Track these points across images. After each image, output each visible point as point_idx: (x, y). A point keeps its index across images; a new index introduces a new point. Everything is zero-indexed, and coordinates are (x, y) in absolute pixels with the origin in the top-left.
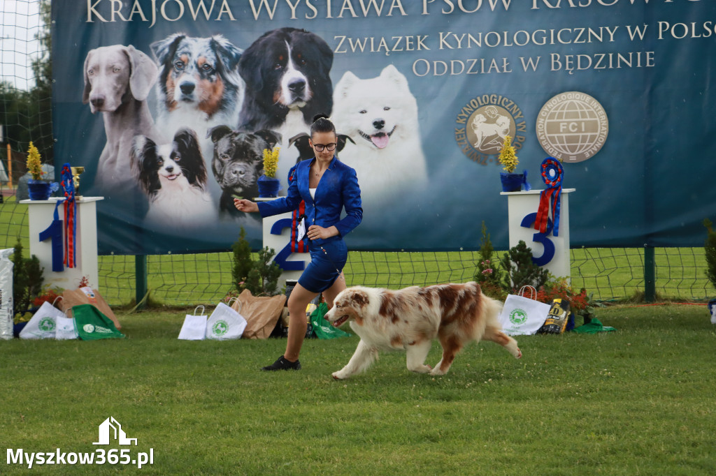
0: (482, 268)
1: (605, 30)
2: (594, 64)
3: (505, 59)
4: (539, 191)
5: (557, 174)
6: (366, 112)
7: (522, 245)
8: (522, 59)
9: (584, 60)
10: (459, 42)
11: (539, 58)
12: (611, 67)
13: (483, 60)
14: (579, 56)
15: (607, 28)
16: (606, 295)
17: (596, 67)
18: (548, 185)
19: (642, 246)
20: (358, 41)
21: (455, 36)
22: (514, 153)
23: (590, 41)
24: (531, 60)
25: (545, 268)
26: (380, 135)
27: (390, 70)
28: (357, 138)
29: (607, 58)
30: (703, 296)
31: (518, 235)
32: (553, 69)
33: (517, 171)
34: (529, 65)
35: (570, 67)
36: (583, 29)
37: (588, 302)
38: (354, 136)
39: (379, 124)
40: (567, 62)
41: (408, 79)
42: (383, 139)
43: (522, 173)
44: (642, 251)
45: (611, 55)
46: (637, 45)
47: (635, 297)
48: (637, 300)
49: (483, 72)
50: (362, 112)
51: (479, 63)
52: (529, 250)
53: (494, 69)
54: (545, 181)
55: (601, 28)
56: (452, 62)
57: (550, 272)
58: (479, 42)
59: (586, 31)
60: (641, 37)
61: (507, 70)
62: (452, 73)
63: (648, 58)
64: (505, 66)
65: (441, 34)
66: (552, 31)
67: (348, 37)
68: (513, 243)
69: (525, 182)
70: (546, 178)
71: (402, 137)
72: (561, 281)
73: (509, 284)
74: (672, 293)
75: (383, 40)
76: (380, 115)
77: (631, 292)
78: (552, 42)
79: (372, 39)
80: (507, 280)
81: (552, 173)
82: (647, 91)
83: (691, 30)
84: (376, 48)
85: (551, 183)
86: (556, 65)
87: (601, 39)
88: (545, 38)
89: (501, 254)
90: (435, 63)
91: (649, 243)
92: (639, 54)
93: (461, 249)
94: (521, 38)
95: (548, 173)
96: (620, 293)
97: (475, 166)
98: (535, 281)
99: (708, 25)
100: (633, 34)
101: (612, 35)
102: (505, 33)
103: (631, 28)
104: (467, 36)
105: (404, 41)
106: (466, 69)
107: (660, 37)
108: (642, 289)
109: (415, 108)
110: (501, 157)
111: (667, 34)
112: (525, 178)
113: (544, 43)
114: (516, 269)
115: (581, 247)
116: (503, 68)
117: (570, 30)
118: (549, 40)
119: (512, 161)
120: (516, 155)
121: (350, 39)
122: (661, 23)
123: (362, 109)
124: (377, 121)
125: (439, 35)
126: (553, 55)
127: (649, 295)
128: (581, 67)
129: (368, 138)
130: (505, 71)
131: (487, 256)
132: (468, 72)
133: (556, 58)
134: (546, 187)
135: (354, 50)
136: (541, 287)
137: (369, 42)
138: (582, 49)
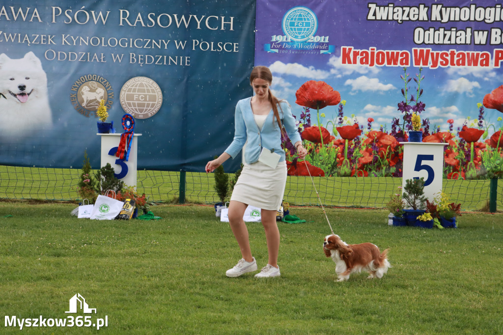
0: (83, 179)
1: (162, 42)
2: (155, 61)
3: (102, 54)
4: (120, 134)
5: (131, 124)
6: (14, 79)
7: (108, 166)
8: (113, 55)
9: (150, 59)
10: (75, 41)
11: (123, 55)
12: (165, 64)
13: (89, 54)
14: (147, 56)
15: (164, 41)
16: (157, 198)
17: (156, 63)
18: (126, 130)
19: (179, 171)
20: (10, 35)
21: (72, 37)
22: (106, 110)
23: (153, 48)
24: (118, 56)
25: (121, 180)
26: (23, 94)
27: (30, 55)
28: (7, 95)
29: (163, 58)
30: (212, 201)
31: (106, 160)
32: (131, 62)
33: (107, 121)
34: (117, 58)
35: (141, 62)
36: (150, 40)
37: (146, 202)
38: (6, 94)
39: (22, 88)
40: (140, 59)
41: (42, 61)
42: (24, 97)
43: (110, 122)
44: (179, 173)
45: (165, 57)
46: (180, 52)
47: (173, 200)
48: (175, 202)
49: (88, 60)
50: (11, 79)
51: (86, 55)
52: (113, 169)
53: (95, 59)
54: (124, 128)
55: (160, 41)
56: (70, 53)
57: (124, 183)
58: (87, 42)
59: (151, 42)
60: (183, 48)
61: (104, 60)
62: (70, 60)
63: (186, 61)
64: (102, 58)
65: (63, 35)
66: (131, 39)
67: (4, 32)
68: (103, 164)
69: (112, 128)
70: (124, 126)
71: (37, 97)
72: (131, 188)
73: (100, 189)
74: (195, 199)
75: (26, 36)
76: (23, 82)
77: (171, 197)
78: (131, 46)
79: (19, 35)
80: (98, 186)
81: (128, 123)
82: (185, 79)
83: (210, 46)
84: (22, 40)
85: (127, 129)
86: (133, 60)
87: (160, 47)
88: (127, 44)
89: (96, 171)
90: (59, 53)
91: (183, 169)
92: (181, 57)
93: (71, 167)
94: (113, 42)
95: (126, 123)
96: (165, 198)
97: (82, 117)
98: (115, 188)
99: (220, 44)
100: (178, 45)
101: (166, 45)
102: (103, 38)
103: (177, 42)
104: (79, 38)
105: (40, 37)
106: (78, 58)
107: (194, 49)
108: (178, 196)
109: (45, 79)
110: (98, 112)
111: (197, 47)
112: (112, 126)
113: (126, 46)
114: (104, 180)
115: (143, 170)
116: (101, 59)
117: (142, 40)
118: (129, 45)
119: (105, 115)
120: (107, 111)
121: (5, 34)
122: (194, 40)
123: (11, 77)
124: (21, 85)
125: (62, 36)
126: (131, 54)
127: (182, 199)
128: (148, 62)
129: (15, 95)
130: (102, 61)
131: (87, 171)
132: (80, 60)
133: (133, 56)
134: (125, 132)
135: (7, 40)
136: (119, 192)
137: (17, 36)
138: (149, 52)
